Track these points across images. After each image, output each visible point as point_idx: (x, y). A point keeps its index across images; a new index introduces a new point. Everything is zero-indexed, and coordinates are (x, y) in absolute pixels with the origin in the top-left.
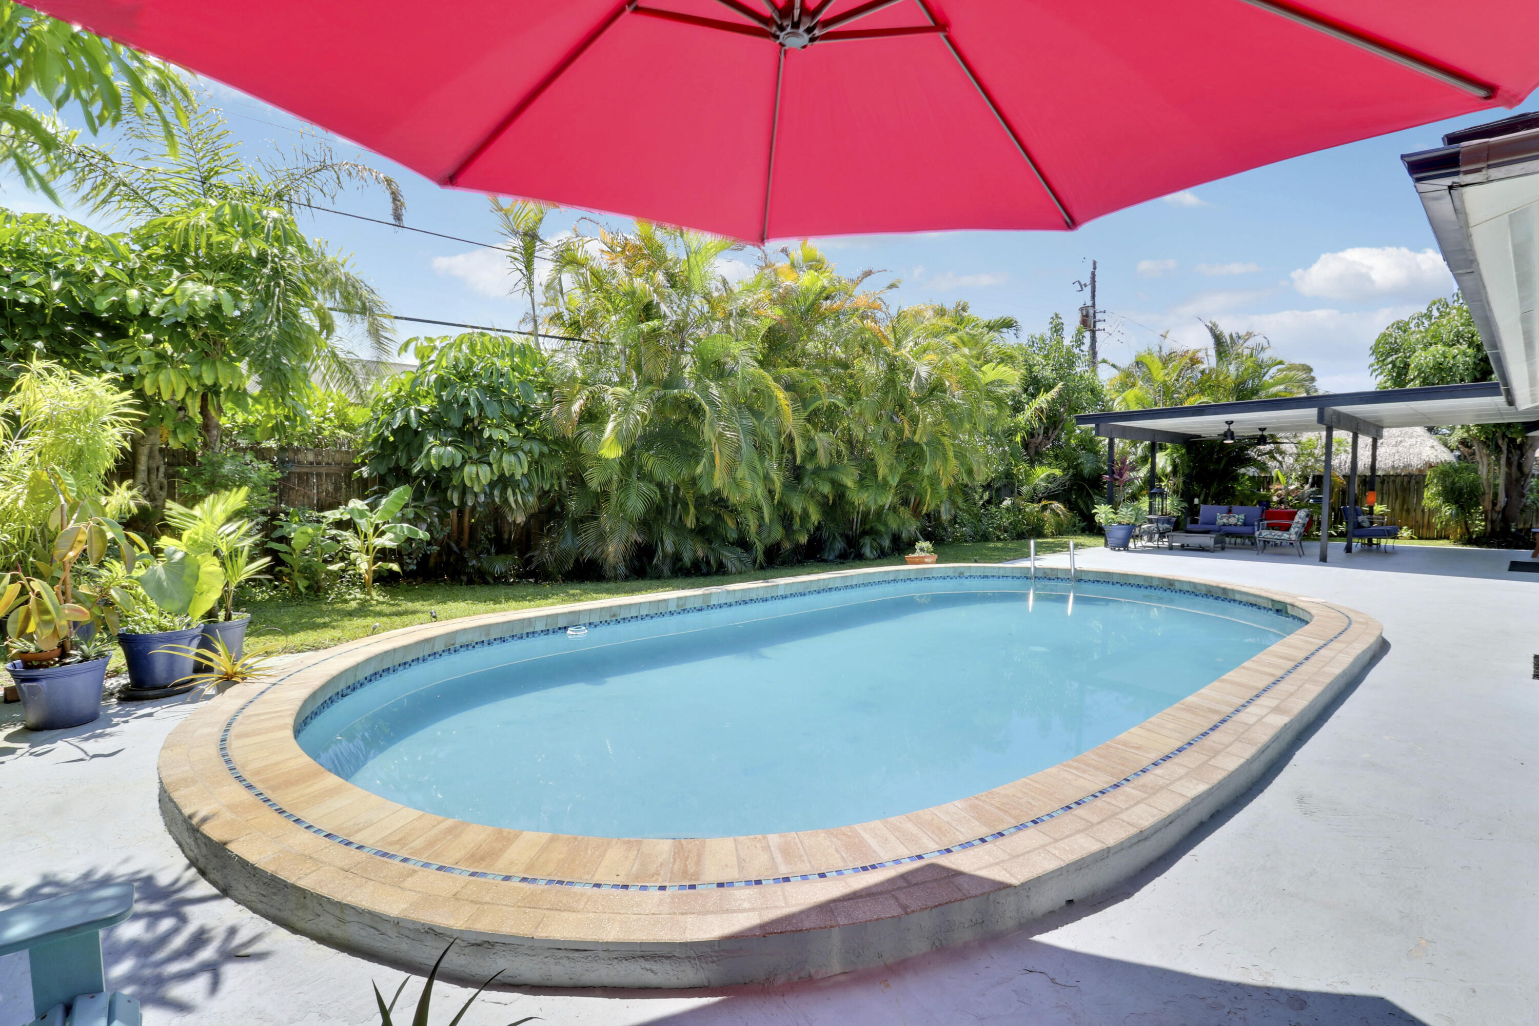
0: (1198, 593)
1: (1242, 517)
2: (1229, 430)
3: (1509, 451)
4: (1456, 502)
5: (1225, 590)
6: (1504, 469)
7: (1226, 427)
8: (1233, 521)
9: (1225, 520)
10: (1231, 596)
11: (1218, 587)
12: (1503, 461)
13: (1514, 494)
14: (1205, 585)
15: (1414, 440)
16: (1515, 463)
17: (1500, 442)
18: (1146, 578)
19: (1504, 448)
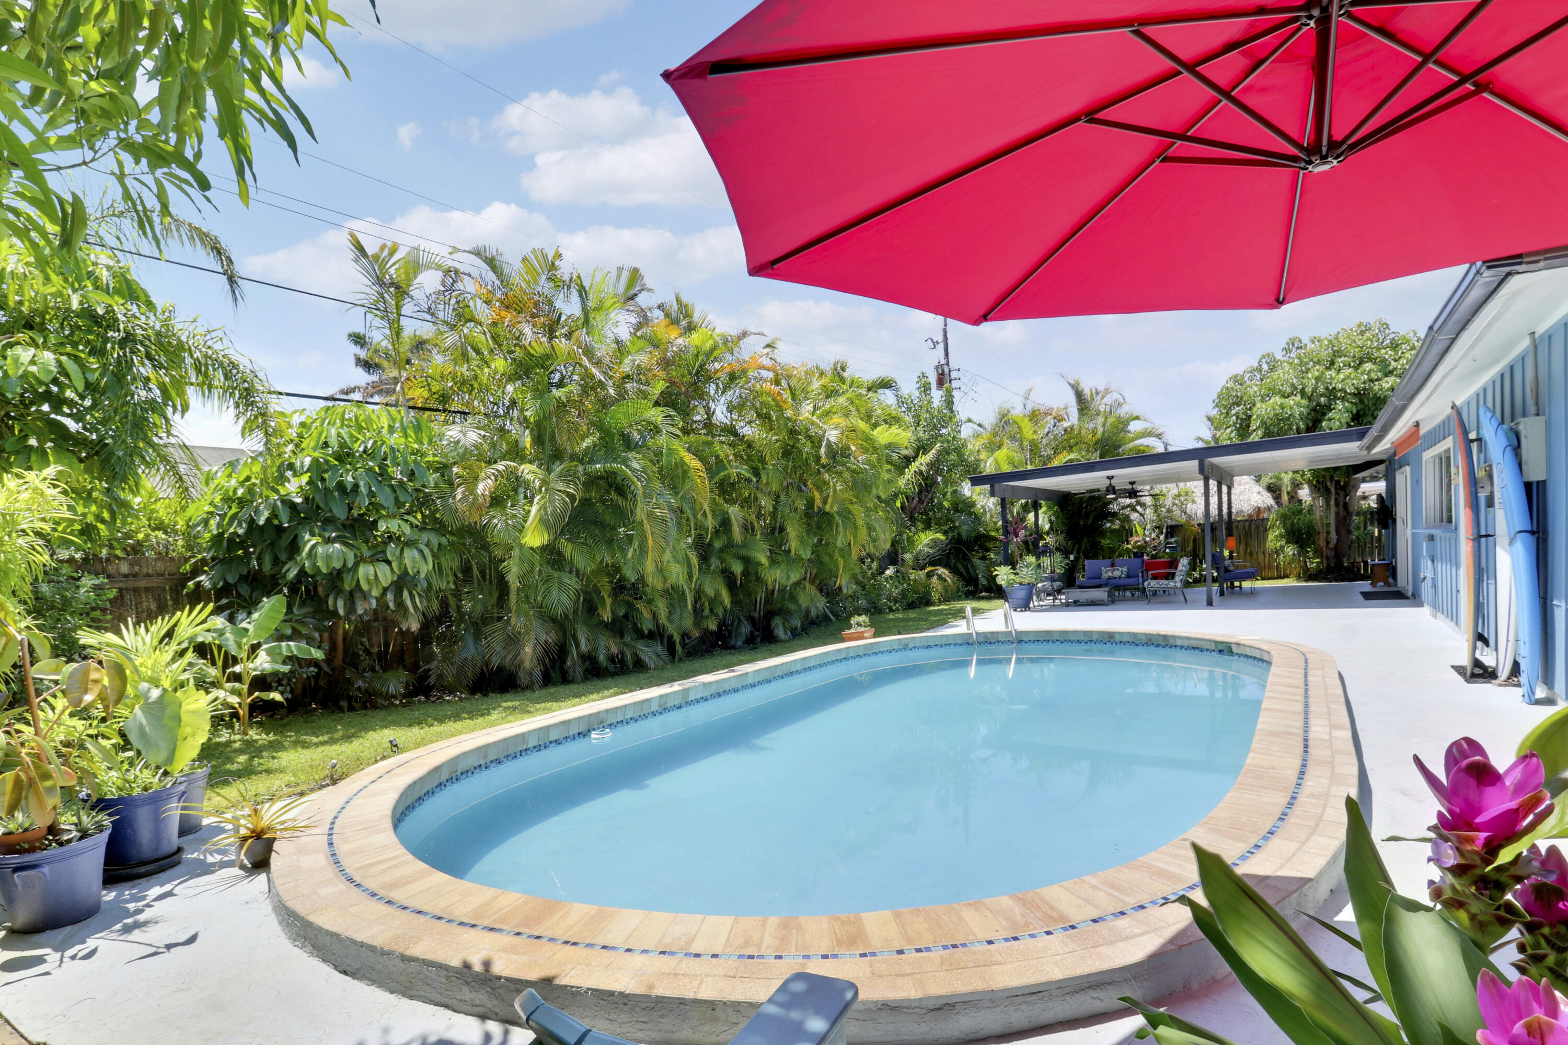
0: (1138, 642)
1: (1125, 569)
2: (1110, 484)
3: (1337, 493)
4: (1296, 543)
5: (1165, 637)
6: (1333, 509)
7: (1108, 482)
8: (1117, 574)
9: (1110, 574)
10: (1172, 642)
11: (1159, 635)
12: (1332, 502)
13: (1343, 532)
14: (1145, 634)
15: (1242, 487)
16: (1342, 503)
17: (1329, 484)
18: (1085, 633)
19: (1333, 490)
